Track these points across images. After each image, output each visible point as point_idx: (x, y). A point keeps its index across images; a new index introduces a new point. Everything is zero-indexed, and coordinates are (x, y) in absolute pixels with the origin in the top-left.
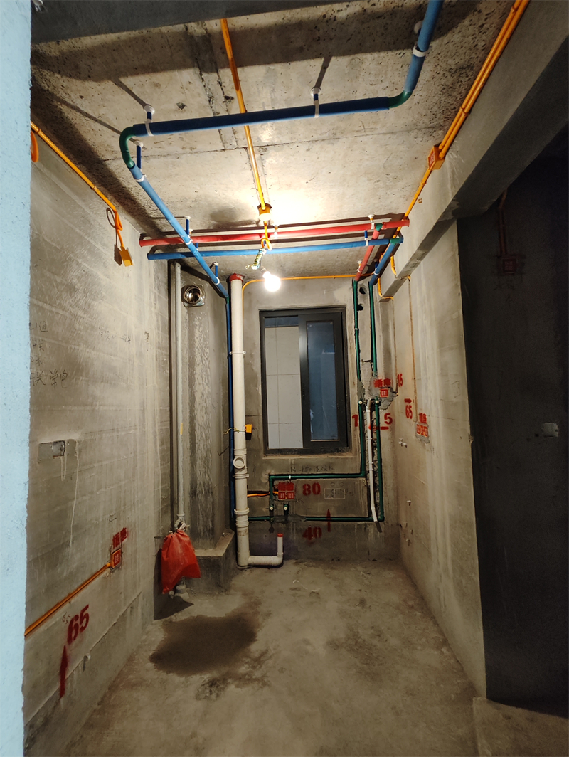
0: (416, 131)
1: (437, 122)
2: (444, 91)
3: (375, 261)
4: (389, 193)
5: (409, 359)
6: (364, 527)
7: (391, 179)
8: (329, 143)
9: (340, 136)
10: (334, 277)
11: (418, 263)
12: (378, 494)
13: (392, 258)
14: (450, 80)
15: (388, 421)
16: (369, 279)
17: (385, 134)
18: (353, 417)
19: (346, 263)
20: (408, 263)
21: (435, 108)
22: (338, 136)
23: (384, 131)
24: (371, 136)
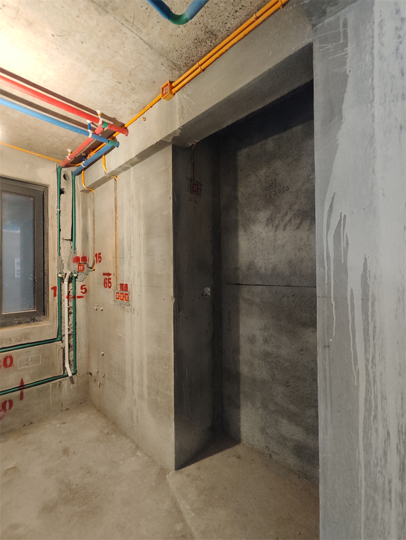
0: (165, 58)
1: (179, 63)
2: (196, 41)
3: (83, 155)
4: (122, 99)
5: (111, 242)
6: (58, 384)
7: (130, 87)
8: (96, 10)
9: (110, 12)
10: (38, 155)
11: (129, 168)
12: (72, 353)
13: (103, 156)
14: (202, 36)
15: (84, 291)
16: (74, 169)
17: (145, 42)
18: (52, 289)
19: (55, 146)
20: (122, 165)
21: (184, 51)
22: (109, 8)
23: (145, 39)
24: (135, 35)
